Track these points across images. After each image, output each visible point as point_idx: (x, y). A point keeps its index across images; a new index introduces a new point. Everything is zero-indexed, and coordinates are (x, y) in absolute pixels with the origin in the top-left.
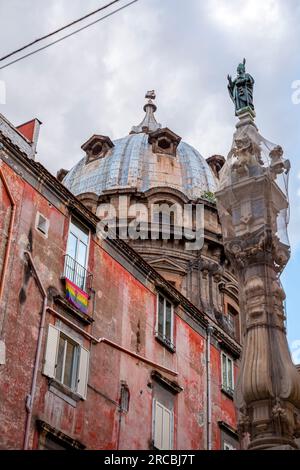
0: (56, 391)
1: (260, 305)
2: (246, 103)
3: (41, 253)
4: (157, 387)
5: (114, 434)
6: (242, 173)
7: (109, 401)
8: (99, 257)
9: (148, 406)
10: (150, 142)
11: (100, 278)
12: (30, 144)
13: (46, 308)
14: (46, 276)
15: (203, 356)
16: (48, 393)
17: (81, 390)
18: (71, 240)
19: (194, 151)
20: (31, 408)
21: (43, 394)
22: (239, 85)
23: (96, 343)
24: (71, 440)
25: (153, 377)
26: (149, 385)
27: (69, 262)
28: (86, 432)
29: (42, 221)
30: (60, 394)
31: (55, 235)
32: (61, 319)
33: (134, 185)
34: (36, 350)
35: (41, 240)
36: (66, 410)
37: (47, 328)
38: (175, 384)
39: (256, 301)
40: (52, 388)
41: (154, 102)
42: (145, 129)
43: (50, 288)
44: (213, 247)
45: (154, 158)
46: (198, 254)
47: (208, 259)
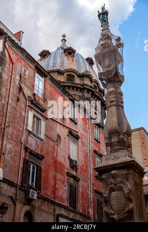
0: (32, 136)
1: (113, 98)
2: (105, 21)
3: (25, 83)
4: (71, 136)
5: (55, 153)
7: (53, 141)
8: (48, 86)
9: (68, 143)
10: (64, 53)
11: (48, 94)
12: (19, 40)
13: (28, 104)
14: (28, 93)
15: (87, 126)
16: (29, 137)
17: (42, 136)
18: (36, 79)
19: (81, 56)
20: (23, 142)
21: (27, 137)
22: (102, 14)
23: (47, 119)
24: (39, 155)
25: (69, 133)
26: (68, 136)
27: (36, 87)
28: (44, 152)
29: (25, 71)
30: (34, 137)
31: (30, 77)
32: (34, 109)
33: (59, 68)
34: (24, 120)
35: (25, 78)
36: (37, 143)
37: (28, 112)
38: (77, 136)
39: (111, 96)
40: (31, 135)
41: (65, 38)
42: (62, 48)
43: (29, 97)
44: (88, 91)
45: (66, 58)
46: (83, 93)
47: (87, 95)
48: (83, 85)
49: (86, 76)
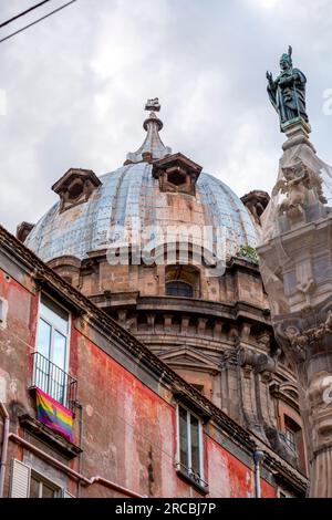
2: (295, 112)
6: (295, 217)
8: (86, 353)
10: (155, 176)
11: (87, 386)
13: (8, 434)
18: (42, 330)
19: (222, 186)
22: (284, 86)
23: (86, 484)
27: (39, 362)
31: (16, 323)
32: (32, 451)
37: (10, 465)
41: (158, 115)
42: (147, 157)
43: (13, 404)
44: (258, 330)
45: (162, 199)
46: (236, 340)
47: (252, 348)
48: (232, 309)
49: (244, 270)
